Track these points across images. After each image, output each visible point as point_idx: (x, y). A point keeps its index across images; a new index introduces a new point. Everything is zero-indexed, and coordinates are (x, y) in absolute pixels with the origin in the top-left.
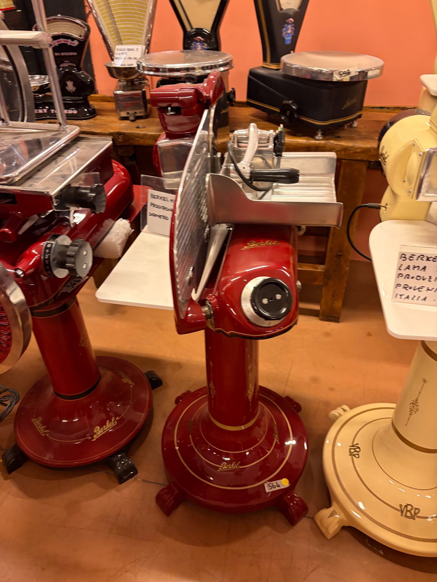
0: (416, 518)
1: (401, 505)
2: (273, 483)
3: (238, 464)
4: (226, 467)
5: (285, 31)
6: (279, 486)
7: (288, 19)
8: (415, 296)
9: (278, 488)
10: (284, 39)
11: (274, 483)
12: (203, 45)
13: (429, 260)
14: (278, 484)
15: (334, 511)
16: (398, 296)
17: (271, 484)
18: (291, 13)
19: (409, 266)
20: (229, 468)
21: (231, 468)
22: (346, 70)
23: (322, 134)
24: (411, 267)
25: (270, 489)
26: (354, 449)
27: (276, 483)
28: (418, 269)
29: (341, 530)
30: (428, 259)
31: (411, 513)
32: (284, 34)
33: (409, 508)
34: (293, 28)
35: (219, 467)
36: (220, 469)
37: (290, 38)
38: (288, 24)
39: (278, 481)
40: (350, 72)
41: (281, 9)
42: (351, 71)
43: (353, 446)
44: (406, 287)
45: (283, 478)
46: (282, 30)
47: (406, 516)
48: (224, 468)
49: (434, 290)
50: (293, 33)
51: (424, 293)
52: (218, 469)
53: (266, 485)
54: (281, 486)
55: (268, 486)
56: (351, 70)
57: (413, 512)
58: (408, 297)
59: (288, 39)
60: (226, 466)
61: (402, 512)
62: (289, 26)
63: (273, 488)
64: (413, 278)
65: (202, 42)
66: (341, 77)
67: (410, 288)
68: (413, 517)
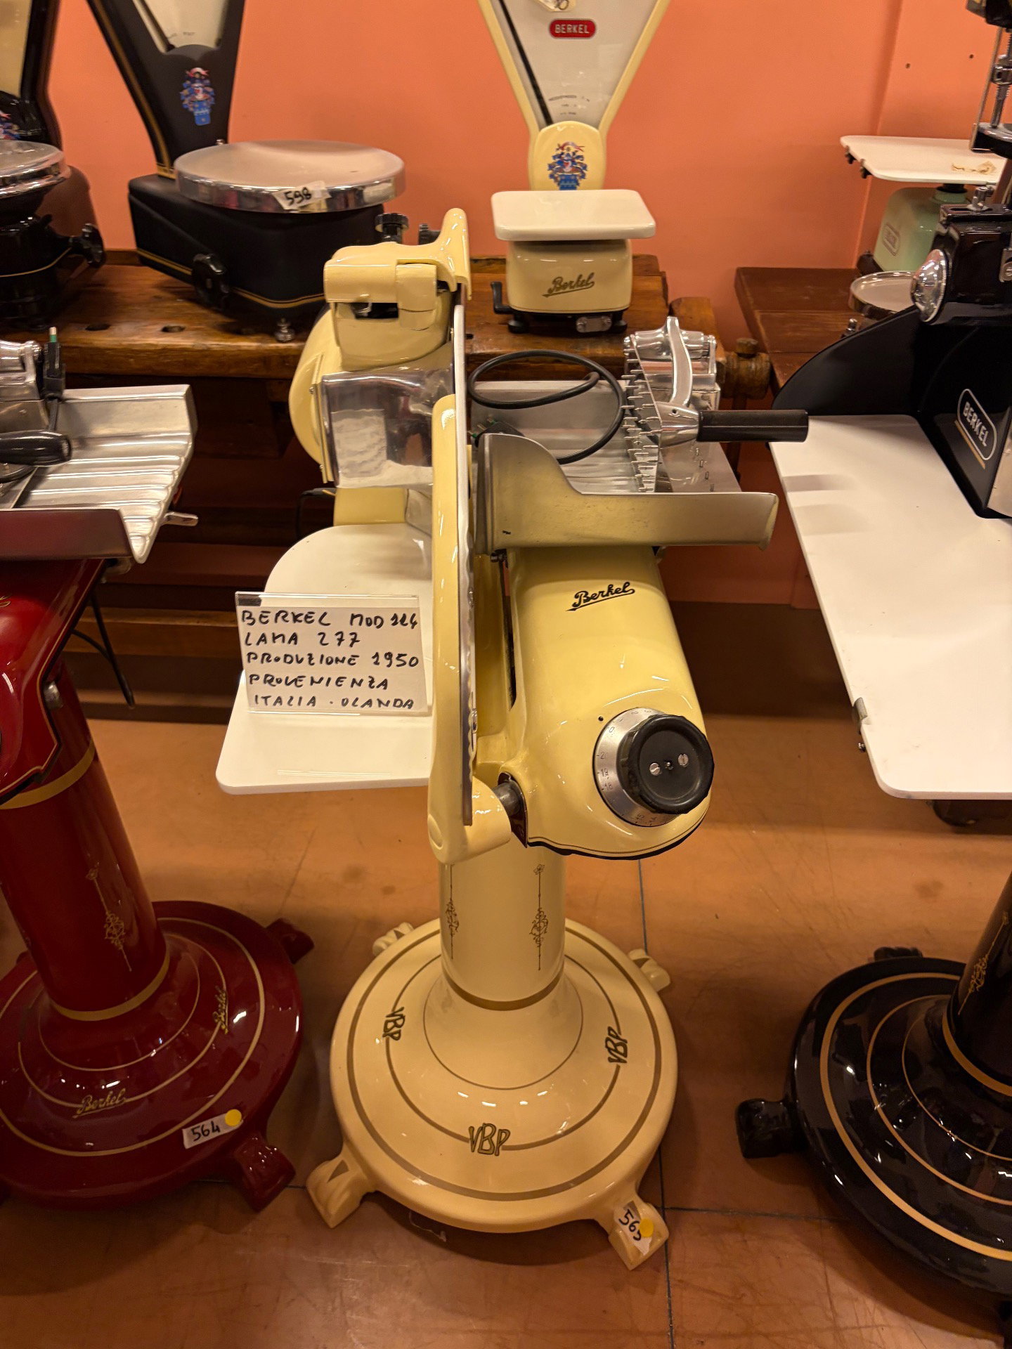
0: (501, 1152)
1: (471, 1129)
2: (203, 1126)
3: (120, 1095)
4: (93, 1107)
5: (187, 96)
6: (218, 1130)
7: (190, 70)
8: (292, 698)
9: (216, 1134)
10: (192, 114)
11: (207, 1124)
12: (10, 128)
13: (300, 621)
14: (215, 1125)
15: (342, 1163)
16: (261, 701)
17: (198, 1127)
18: (196, 57)
19: (263, 635)
20: (100, 1106)
21: (105, 1106)
22: (300, 189)
23: (289, 328)
24: (269, 638)
25: (195, 1140)
26: (394, 1021)
27: (212, 1123)
28: (283, 641)
29: (362, 1202)
30: (295, 618)
31: (491, 1143)
32: (186, 102)
33: (488, 1131)
34: (210, 90)
35: (76, 1109)
36: (79, 1112)
37: (206, 111)
38: (193, 80)
39: (216, 1120)
40: (310, 192)
41: (170, 47)
42: (313, 191)
43: (393, 1015)
44: (269, 680)
45: (230, 1109)
46: (180, 95)
47: (481, 1151)
48: (87, 1109)
49: (324, 681)
50: (213, 99)
51: (307, 691)
52: (75, 1114)
53: (185, 1132)
54: (221, 1129)
55: (192, 1132)
56: (310, 188)
57: (495, 1139)
58: (279, 700)
59: (202, 114)
60: (92, 1103)
61: (474, 1143)
62: (196, 85)
63: (202, 1136)
64: (277, 659)
65: (6, 122)
66: (292, 203)
67: (279, 681)
68: (495, 1151)
